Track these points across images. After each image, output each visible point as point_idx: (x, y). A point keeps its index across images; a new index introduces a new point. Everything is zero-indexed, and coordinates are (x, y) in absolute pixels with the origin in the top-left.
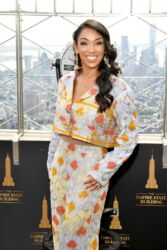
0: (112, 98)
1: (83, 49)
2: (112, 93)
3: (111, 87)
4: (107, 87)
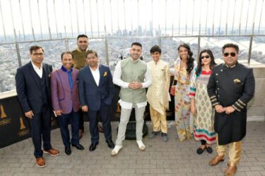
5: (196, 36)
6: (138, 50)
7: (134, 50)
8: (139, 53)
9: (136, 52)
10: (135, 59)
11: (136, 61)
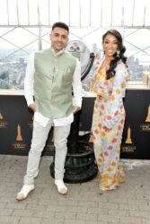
6: (64, 37)
7: (57, 35)
9: (60, 39)
11: (58, 53)
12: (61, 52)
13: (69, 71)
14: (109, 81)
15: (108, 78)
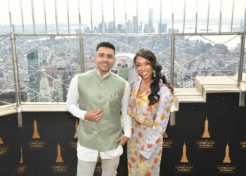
0: (159, 97)
1: (140, 68)
2: (159, 93)
3: (159, 90)
4: (156, 89)
5: (239, 34)
6: (109, 56)
7: (102, 55)
8: (110, 61)
9: (105, 59)
10: (103, 72)
11: (105, 76)
12: (108, 74)
13: (117, 96)
14: (153, 106)
15: (151, 103)
